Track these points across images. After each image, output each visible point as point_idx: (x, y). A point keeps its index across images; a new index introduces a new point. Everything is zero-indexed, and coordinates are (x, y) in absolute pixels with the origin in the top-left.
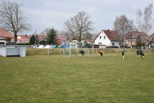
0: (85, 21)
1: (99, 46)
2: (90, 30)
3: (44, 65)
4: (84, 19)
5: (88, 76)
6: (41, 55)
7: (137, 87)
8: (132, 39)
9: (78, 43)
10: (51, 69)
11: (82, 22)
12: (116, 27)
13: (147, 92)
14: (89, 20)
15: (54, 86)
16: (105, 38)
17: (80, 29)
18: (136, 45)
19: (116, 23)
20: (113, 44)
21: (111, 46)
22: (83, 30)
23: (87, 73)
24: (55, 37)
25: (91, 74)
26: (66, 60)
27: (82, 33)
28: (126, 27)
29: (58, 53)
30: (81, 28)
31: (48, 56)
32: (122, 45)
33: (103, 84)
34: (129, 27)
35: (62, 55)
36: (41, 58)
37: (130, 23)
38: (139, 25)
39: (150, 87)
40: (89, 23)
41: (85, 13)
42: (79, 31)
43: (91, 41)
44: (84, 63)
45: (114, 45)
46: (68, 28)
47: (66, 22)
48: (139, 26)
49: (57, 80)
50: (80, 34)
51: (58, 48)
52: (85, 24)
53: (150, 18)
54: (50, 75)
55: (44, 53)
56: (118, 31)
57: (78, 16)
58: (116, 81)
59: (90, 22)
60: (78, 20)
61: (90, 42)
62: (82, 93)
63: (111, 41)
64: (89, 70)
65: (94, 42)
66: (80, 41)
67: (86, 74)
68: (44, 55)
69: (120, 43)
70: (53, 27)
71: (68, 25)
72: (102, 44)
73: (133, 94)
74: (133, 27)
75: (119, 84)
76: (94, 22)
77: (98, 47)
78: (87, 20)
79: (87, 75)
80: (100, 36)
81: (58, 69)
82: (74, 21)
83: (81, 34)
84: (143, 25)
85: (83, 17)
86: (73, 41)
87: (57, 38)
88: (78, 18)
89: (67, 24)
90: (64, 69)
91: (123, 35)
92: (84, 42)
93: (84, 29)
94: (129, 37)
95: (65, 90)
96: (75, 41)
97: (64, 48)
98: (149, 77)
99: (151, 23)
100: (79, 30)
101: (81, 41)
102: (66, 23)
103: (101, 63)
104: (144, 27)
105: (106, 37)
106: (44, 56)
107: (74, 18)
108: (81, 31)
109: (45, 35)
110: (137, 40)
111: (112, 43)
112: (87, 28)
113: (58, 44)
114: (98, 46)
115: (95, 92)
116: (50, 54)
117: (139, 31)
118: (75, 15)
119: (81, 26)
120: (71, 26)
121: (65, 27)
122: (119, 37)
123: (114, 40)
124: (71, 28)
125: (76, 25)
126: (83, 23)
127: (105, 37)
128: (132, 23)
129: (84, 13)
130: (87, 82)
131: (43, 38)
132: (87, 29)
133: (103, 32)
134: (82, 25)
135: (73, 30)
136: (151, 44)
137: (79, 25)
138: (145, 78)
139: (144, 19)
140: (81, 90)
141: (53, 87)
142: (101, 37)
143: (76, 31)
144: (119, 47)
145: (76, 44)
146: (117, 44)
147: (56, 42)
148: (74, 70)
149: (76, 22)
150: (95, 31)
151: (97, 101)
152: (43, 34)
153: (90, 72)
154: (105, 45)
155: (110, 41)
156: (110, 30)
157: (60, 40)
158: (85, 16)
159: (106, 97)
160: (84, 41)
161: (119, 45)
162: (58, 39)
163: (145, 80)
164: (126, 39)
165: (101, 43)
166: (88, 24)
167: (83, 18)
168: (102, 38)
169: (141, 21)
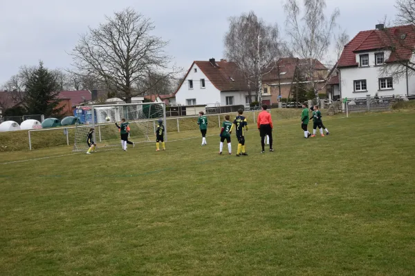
0: (137, 38)
1: (187, 109)
2: (154, 66)
3: (8, 183)
4: (134, 32)
5: (136, 200)
6: (6, 150)
7: (265, 217)
8: (280, 80)
9: (124, 106)
10: (26, 190)
11: (129, 44)
12: (231, 51)
13: (289, 225)
14: (149, 34)
15: (23, 242)
16: (204, 85)
17: (124, 63)
18: (292, 97)
19: (230, 40)
20: (229, 99)
21: (224, 104)
22: (133, 65)
23: (134, 192)
24: (52, 93)
25: (146, 195)
26: (81, 161)
27: (134, 75)
28: (260, 46)
29: (60, 142)
30: (127, 60)
31: (30, 153)
32: (253, 100)
33: (172, 218)
34: (269, 46)
35: (71, 147)
36: (5, 162)
37: (270, 36)
38: (294, 40)
39: (301, 212)
40: (151, 43)
41: (135, 16)
42: (121, 70)
43: (167, 96)
44: (135, 162)
45: (231, 103)
46: (87, 63)
47: (81, 44)
48: (294, 44)
49: (39, 223)
50: (127, 78)
51: (61, 125)
52: (139, 49)
53: (322, 18)
54: (20, 209)
55: (17, 144)
56: (238, 62)
57: (114, 25)
58: (212, 206)
59: (154, 41)
60: (116, 37)
61: (162, 100)
62: (104, 253)
63: (222, 92)
64: (143, 184)
65: (174, 97)
66: (128, 100)
67: (131, 195)
68: (15, 150)
69: (247, 94)
70: (41, 64)
71: (88, 55)
72: (198, 103)
73: (249, 238)
74: (280, 48)
75: (220, 214)
76: (163, 40)
77: (184, 114)
78: (144, 35)
79: (134, 197)
80: (190, 79)
81: (51, 190)
82: (105, 40)
83: (131, 79)
84: (305, 39)
85: (131, 27)
86: (109, 100)
87: (57, 97)
88: (114, 31)
89: (84, 51)
90: (67, 187)
91: (254, 73)
92: (143, 101)
93: (135, 62)
94: (271, 77)
95: (52, 251)
96: (115, 99)
97: (80, 123)
98: (306, 186)
99: (326, 31)
100: (123, 67)
101: (133, 99)
102: (80, 50)
103: (185, 158)
104: (309, 44)
105: (208, 83)
106: (16, 153)
107: (103, 33)
108: (127, 70)
109: (23, 89)
110: (292, 84)
111: (227, 98)
112: (147, 58)
113: (61, 113)
114: (184, 108)
115: (143, 245)
116: (36, 147)
117: (296, 56)
118: (106, 22)
119: (126, 54)
120: (97, 57)
121: (78, 60)
122: (243, 77)
123: (231, 88)
124: (97, 63)
125: (110, 51)
126: (131, 45)
127: (203, 81)
128: (275, 34)
129: (133, 14)
130: (128, 218)
131: (15, 99)
132: (145, 61)
133: (196, 66)
134: (128, 52)
135: (104, 68)
136: (332, 92)
137: (122, 51)
138: (295, 190)
139: (305, 21)
140: (102, 245)
141: (17, 245)
142: (193, 82)
143: (112, 71)
144: (245, 107)
145: (117, 109)
146: (239, 100)
147: (58, 107)
148: (98, 187)
149: (110, 44)
150: (170, 65)
151: (142, 269)
152: (14, 87)
153: (145, 187)
154: (203, 104)
155: (219, 92)
156: (218, 60)
157: (68, 100)
158: (137, 24)
159: (170, 255)
160: (143, 99)
161: (247, 102)
162: (61, 100)
163: (293, 195)
164: (263, 82)
165: (194, 100)
166: (147, 46)
167: (130, 31)
168: (197, 84)
169: (297, 28)
